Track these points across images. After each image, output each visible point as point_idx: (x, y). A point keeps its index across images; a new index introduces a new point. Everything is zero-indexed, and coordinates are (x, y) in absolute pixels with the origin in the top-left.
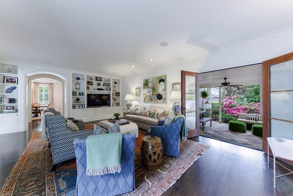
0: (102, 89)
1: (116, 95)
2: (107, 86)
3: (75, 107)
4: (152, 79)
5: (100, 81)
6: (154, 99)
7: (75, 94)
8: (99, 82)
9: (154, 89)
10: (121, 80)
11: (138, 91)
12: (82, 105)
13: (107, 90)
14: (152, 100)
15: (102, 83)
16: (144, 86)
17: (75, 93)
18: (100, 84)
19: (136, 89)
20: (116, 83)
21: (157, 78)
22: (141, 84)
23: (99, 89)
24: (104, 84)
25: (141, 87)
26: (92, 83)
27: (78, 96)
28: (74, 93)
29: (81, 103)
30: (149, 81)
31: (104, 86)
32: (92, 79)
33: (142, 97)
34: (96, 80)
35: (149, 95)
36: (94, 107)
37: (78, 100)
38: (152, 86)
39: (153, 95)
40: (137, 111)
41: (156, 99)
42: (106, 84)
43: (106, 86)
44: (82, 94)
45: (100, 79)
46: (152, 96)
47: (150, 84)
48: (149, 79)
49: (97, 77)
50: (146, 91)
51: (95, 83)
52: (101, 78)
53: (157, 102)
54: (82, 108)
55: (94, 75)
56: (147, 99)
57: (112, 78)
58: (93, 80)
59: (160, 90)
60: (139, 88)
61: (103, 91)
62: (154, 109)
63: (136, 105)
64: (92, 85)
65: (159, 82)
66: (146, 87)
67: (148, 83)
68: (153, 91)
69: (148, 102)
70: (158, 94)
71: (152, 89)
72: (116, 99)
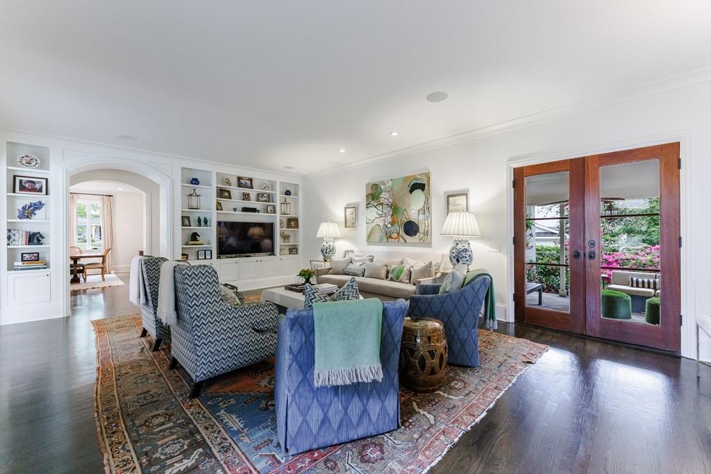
0: (254, 210)
1: (289, 226)
2: (266, 201)
3: (187, 255)
4: (390, 183)
5: (248, 187)
6: (395, 235)
7: (187, 222)
8: (246, 191)
9: (395, 208)
10: (300, 185)
11: (352, 213)
12: (205, 251)
13: (268, 213)
14: (390, 237)
15: (253, 193)
16: (367, 200)
17: (188, 218)
18: (248, 195)
19: (345, 208)
20: (288, 193)
21: (405, 179)
22: (358, 196)
23: (245, 210)
24: (258, 195)
25: (358, 204)
26: (229, 192)
27: (194, 228)
28: (185, 220)
29: (202, 244)
30: (382, 187)
31: (258, 200)
32: (228, 183)
33: (363, 230)
34: (240, 185)
35: (381, 224)
36: (234, 255)
37: (194, 237)
38: (391, 200)
39: (393, 223)
40: (351, 266)
41: (402, 233)
42: (263, 195)
43: (263, 201)
44: (206, 222)
45: (249, 182)
46: (389, 226)
47: (384, 196)
48: (383, 183)
49: (242, 178)
50: (373, 213)
51: (236, 192)
52: (251, 180)
53: (405, 241)
54: (205, 258)
55: (234, 172)
56: (378, 235)
57: (278, 179)
58: (230, 185)
59: (413, 212)
60: (355, 208)
61: (257, 213)
62: (399, 260)
63: (346, 251)
64: (230, 197)
65: (411, 191)
66: (372, 203)
67: (381, 193)
68: (392, 215)
69: (380, 242)
70: (406, 221)
71: (389, 209)
72: (289, 236)
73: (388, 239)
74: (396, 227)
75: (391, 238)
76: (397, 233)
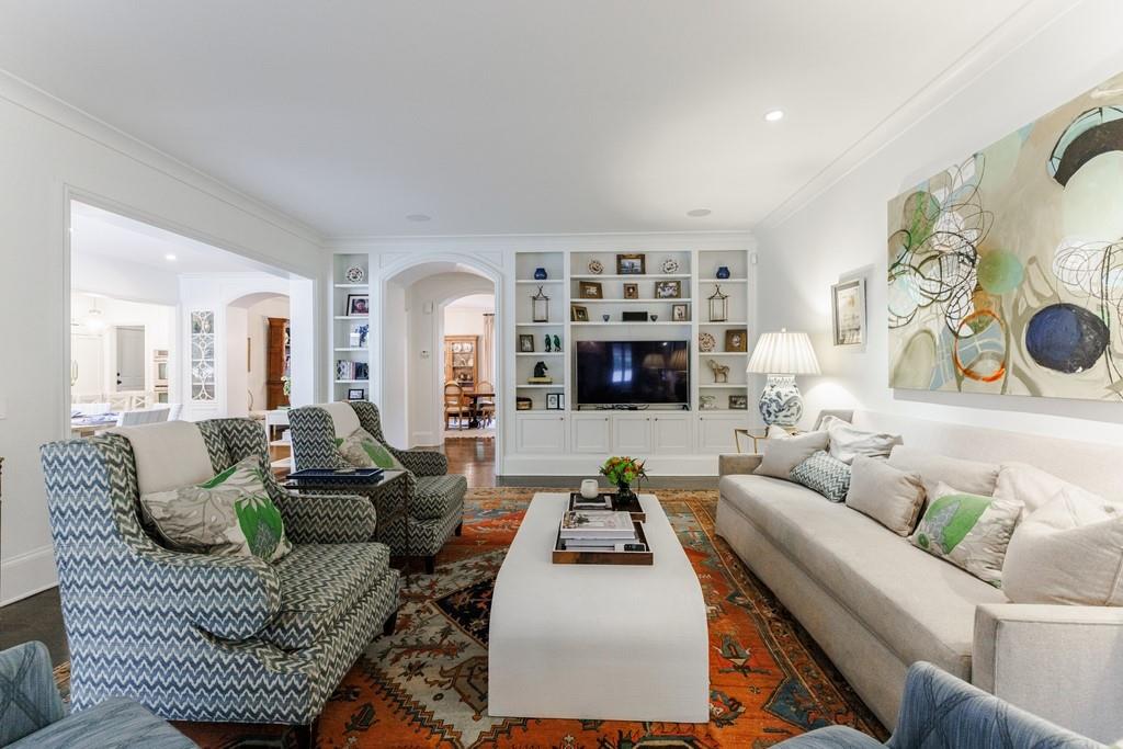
0: (642, 316)
1: (728, 347)
2: (671, 296)
3: (529, 400)
4: (970, 171)
5: (636, 272)
6: (988, 367)
7: (528, 345)
8: (631, 279)
9: (984, 261)
10: (752, 251)
11: (852, 302)
12: (558, 395)
13: (673, 320)
14: (968, 373)
15: (645, 284)
16: (892, 252)
17: (531, 338)
18: (634, 287)
19: (836, 290)
20: (723, 273)
21: (1032, 134)
22: (867, 246)
23: (628, 317)
24: (657, 284)
25: (870, 270)
26: (599, 287)
27: (540, 353)
28: (524, 341)
29: (550, 383)
30: (940, 196)
31: (657, 295)
32: (596, 268)
33: (883, 349)
34: (620, 270)
35: (937, 328)
36: (610, 405)
37: (540, 370)
38: (972, 235)
39: (978, 322)
41: (1020, 357)
42: (666, 284)
43: (666, 297)
44: (558, 343)
45: (637, 262)
46: (966, 331)
47: (949, 229)
48: (945, 179)
49: (624, 257)
50: (909, 292)
51: (613, 283)
52: (642, 257)
53: (1035, 391)
54: (558, 408)
55: (608, 245)
56: (925, 365)
57: (695, 246)
58: (600, 273)
59: (1073, 262)
60: (861, 283)
61: (650, 323)
62: (980, 468)
63: (823, 413)
64: (599, 295)
65: (1063, 176)
66: (907, 259)
67: (934, 219)
68: (978, 289)
69: (932, 391)
70: (1037, 306)
71: (965, 268)
72: (727, 368)
73: (959, 380)
74: (994, 336)
75: (975, 377)
76: (996, 356)
